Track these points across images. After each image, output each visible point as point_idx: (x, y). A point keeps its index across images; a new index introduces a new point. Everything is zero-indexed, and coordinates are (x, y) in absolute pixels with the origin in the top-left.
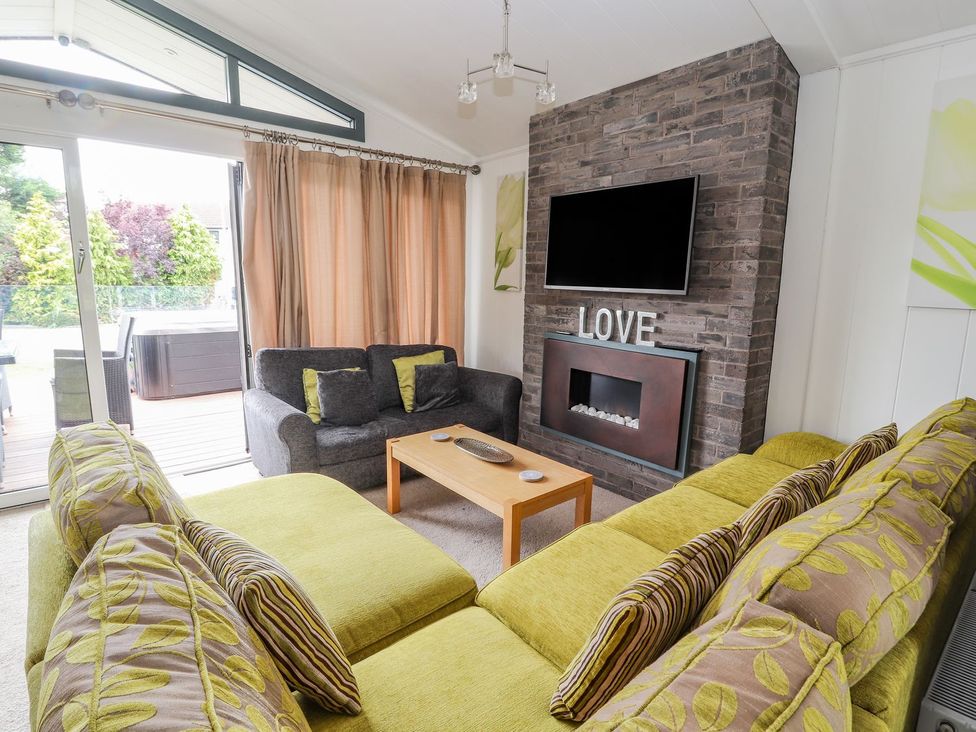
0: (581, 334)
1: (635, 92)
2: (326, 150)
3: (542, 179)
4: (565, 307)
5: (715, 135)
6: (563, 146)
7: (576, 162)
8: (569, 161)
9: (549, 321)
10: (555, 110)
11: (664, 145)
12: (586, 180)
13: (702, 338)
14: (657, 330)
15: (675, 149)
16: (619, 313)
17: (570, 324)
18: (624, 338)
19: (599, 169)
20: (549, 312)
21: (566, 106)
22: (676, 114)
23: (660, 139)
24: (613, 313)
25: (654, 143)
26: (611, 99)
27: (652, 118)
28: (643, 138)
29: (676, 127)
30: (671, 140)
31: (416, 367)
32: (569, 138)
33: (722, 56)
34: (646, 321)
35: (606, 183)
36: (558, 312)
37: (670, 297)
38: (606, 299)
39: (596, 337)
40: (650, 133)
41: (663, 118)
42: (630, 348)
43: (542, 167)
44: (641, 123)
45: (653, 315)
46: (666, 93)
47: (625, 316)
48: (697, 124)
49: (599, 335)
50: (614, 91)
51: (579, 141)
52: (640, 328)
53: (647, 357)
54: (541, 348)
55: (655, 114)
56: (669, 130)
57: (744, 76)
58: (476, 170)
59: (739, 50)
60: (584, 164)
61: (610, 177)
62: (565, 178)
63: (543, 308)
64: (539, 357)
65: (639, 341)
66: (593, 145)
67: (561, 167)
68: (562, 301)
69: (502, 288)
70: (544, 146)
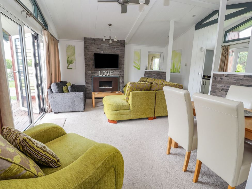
0: (100, 75)
5: (119, 50)
6: (93, 45)
9: (92, 74)
12: (98, 51)
13: (119, 74)
14: (113, 74)
15: (113, 50)
16: (107, 72)
17: (97, 74)
18: (108, 76)
19: (101, 50)
20: (92, 72)
21: (93, 38)
24: (106, 72)
25: (110, 48)
29: (113, 47)
32: (94, 43)
33: (119, 40)
35: (102, 52)
36: (94, 72)
37: (114, 69)
39: (103, 76)
40: (109, 47)
41: (111, 46)
42: (109, 77)
43: (88, 47)
45: (112, 72)
48: (116, 48)
49: (103, 75)
51: (96, 45)
52: (110, 74)
53: (111, 78)
57: (122, 44)
58: (58, 41)
59: (121, 40)
60: (98, 49)
63: (90, 72)
64: (90, 80)
65: (110, 76)
66: (99, 46)
67: (93, 48)
68: (94, 71)
69: (71, 68)
70: (88, 43)
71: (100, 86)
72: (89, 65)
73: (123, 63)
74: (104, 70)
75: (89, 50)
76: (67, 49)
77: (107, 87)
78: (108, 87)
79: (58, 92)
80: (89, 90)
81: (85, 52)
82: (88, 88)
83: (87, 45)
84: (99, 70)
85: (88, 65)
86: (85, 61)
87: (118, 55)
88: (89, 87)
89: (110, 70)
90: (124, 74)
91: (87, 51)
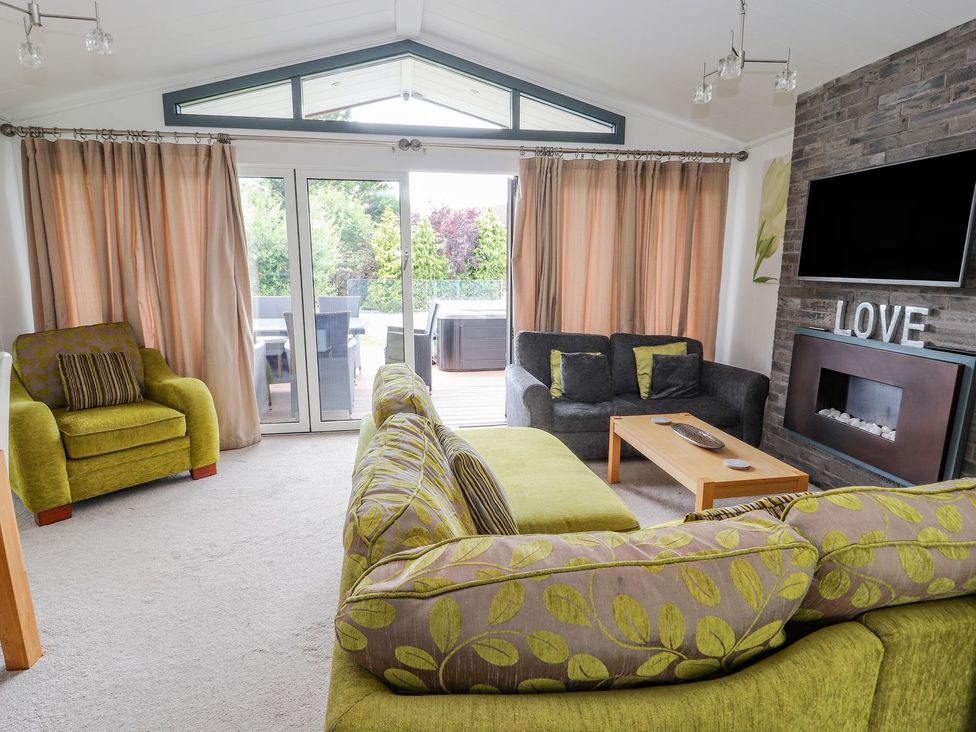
0: (838, 330)
1: (919, 55)
2: (588, 157)
3: (806, 162)
4: (822, 301)
6: (832, 124)
7: (845, 140)
8: (837, 139)
9: (803, 316)
10: (825, 86)
11: (951, 112)
12: (855, 159)
14: (929, 329)
15: (964, 116)
16: (883, 308)
17: (827, 320)
18: (886, 336)
19: (871, 146)
20: (804, 305)
21: (838, 80)
22: (967, 75)
23: (946, 106)
24: (877, 307)
25: (939, 111)
26: (888, 67)
27: (938, 82)
28: (925, 106)
29: (966, 90)
30: (961, 105)
31: (655, 357)
32: (839, 114)
34: (916, 318)
35: (878, 160)
36: (813, 306)
37: (948, 290)
38: (871, 292)
39: (854, 334)
40: (934, 99)
41: (951, 82)
42: (894, 348)
43: (807, 148)
44: (924, 89)
45: (924, 311)
46: (958, 51)
47: (890, 312)
49: (857, 332)
50: (893, 57)
51: (849, 117)
52: (908, 325)
53: (914, 359)
54: (791, 344)
55: (942, 77)
56: (957, 95)
58: (743, 156)
60: (854, 141)
61: (883, 154)
62: (831, 158)
63: (797, 301)
64: (787, 354)
65: (905, 341)
66: (864, 120)
67: (828, 148)
69: (761, 280)
70: (811, 126)
71: (822, 403)
76: (765, 185)
83: (805, 141)
85: (788, 259)
86: (785, 235)
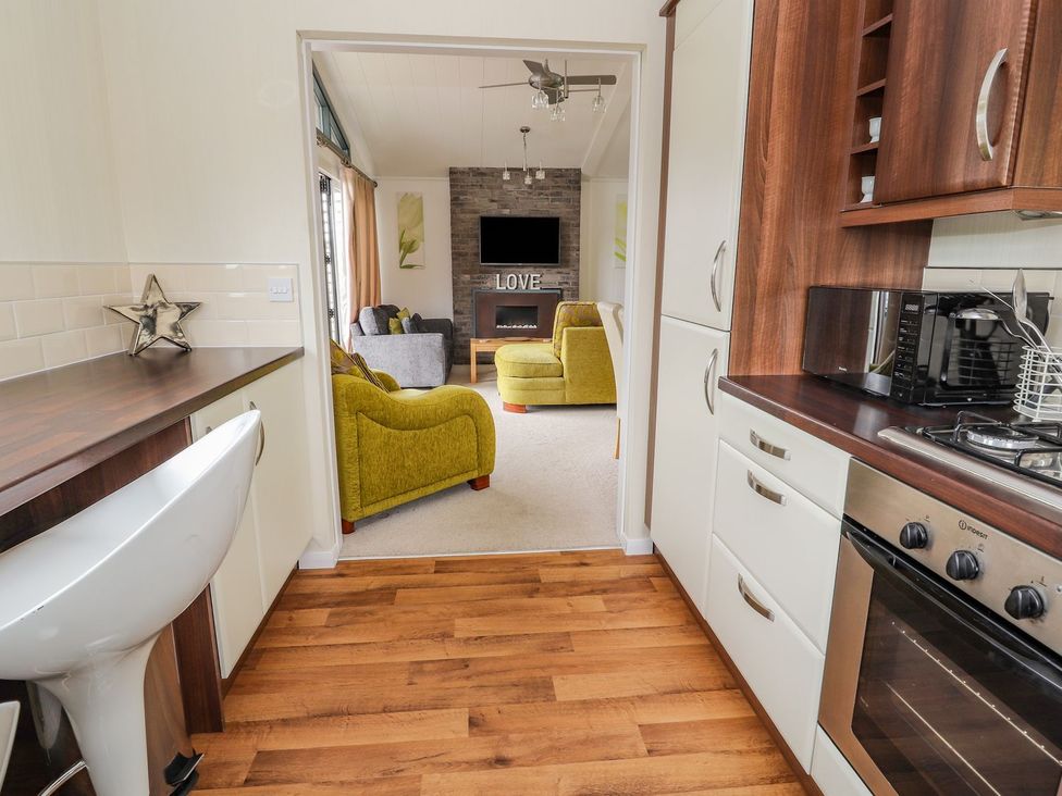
0: (498, 288)
4: (485, 275)
5: (559, 200)
6: (477, 190)
7: (486, 199)
8: (481, 197)
9: (472, 283)
10: (469, 168)
11: (537, 200)
12: (494, 210)
13: (560, 284)
14: (540, 282)
15: (542, 203)
16: (520, 276)
17: (489, 284)
18: (524, 288)
19: (502, 205)
20: (472, 278)
21: (478, 168)
22: (542, 188)
24: (518, 277)
30: (540, 199)
32: (481, 185)
33: (560, 170)
34: (534, 278)
35: (506, 212)
36: (478, 278)
37: (545, 267)
42: (527, 292)
43: (461, 198)
45: (537, 275)
47: (523, 277)
48: (551, 195)
49: (509, 288)
51: (487, 188)
52: (532, 282)
53: (535, 295)
54: (469, 299)
57: (570, 181)
58: (375, 184)
59: (567, 170)
60: (493, 201)
61: (510, 211)
63: (467, 277)
64: (468, 304)
65: (532, 288)
66: (497, 192)
67: (476, 199)
68: (481, 272)
69: (411, 267)
70: (462, 186)
71: (497, 324)
72: (466, 254)
73: (574, 245)
74: (511, 269)
75: (466, 207)
76: (399, 208)
77: (520, 327)
78: (526, 326)
79: (377, 332)
80: (463, 335)
81: (453, 212)
82: (461, 329)
83: (459, 193)
84: (493, 269)
85: (460, 254)
86: (452, 242)
87: (557, 219)
88: (465, 324)
89: (531, 269)
90: (577, 284)
91: (458, 210)
